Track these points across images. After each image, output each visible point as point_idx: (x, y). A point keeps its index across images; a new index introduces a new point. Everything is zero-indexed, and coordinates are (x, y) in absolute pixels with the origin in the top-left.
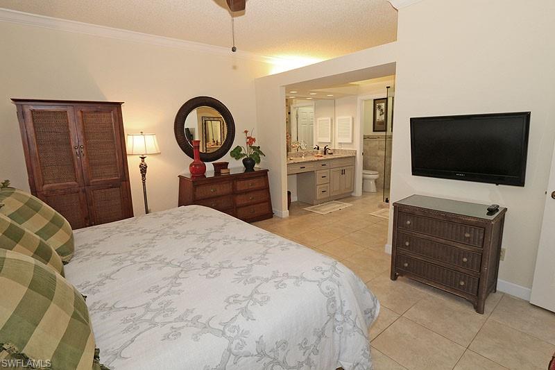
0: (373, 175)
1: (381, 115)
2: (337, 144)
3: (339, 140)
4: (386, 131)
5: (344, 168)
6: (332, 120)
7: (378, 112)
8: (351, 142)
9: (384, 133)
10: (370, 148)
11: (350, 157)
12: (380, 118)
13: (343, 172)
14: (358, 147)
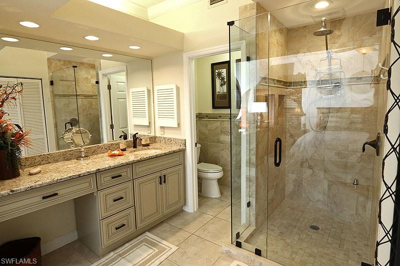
0: (214, 173)
1: (222, 85)
2: (158, 129)
3: (160, 123)
4: (229, 107)
5: (164, 173)
6: (149, 91)
7: (218, 82)
8: (176, 125)
9: (227, 111)
10: (209, 130)
11: (174, 152)
12: (221, 89)
13: (163, 180)
14: (187, 134)
